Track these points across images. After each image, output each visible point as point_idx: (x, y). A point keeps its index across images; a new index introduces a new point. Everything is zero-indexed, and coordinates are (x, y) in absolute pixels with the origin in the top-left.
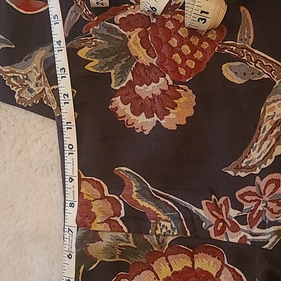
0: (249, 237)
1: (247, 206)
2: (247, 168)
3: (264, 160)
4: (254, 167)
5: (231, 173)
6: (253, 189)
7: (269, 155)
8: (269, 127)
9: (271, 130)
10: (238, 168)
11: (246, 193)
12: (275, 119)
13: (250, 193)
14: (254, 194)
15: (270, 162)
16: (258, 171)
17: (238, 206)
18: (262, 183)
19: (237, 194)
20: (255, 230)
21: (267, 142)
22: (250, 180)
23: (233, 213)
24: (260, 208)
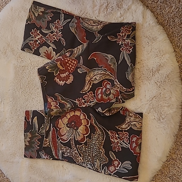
0: (87, 105)
1: (86, 99)
2: (85, 91)
3: (88, 89)
4: (86, 91)
5: (82, 93)
6: (87, 95)
7: (89, 88)
8: (88, 82)
9: (88, 83)
10: (83, 91)
11: (85, 97)
12: (89, 80)
13: (86, 96)
14: (87, 96)
15: (89, 89)
16: (87, 91)
17: (84, 99)
18: (88, 94)
19: (83, 97)
20: (89, 103)
21: (88, 85)
22: (86, 94)
23: (83, 101)
24: (89, 99)
